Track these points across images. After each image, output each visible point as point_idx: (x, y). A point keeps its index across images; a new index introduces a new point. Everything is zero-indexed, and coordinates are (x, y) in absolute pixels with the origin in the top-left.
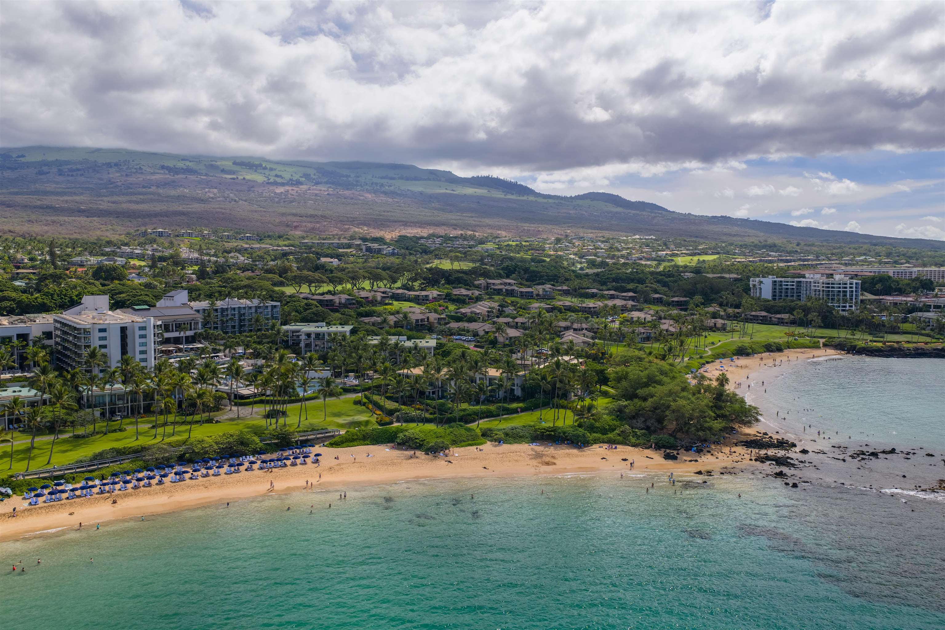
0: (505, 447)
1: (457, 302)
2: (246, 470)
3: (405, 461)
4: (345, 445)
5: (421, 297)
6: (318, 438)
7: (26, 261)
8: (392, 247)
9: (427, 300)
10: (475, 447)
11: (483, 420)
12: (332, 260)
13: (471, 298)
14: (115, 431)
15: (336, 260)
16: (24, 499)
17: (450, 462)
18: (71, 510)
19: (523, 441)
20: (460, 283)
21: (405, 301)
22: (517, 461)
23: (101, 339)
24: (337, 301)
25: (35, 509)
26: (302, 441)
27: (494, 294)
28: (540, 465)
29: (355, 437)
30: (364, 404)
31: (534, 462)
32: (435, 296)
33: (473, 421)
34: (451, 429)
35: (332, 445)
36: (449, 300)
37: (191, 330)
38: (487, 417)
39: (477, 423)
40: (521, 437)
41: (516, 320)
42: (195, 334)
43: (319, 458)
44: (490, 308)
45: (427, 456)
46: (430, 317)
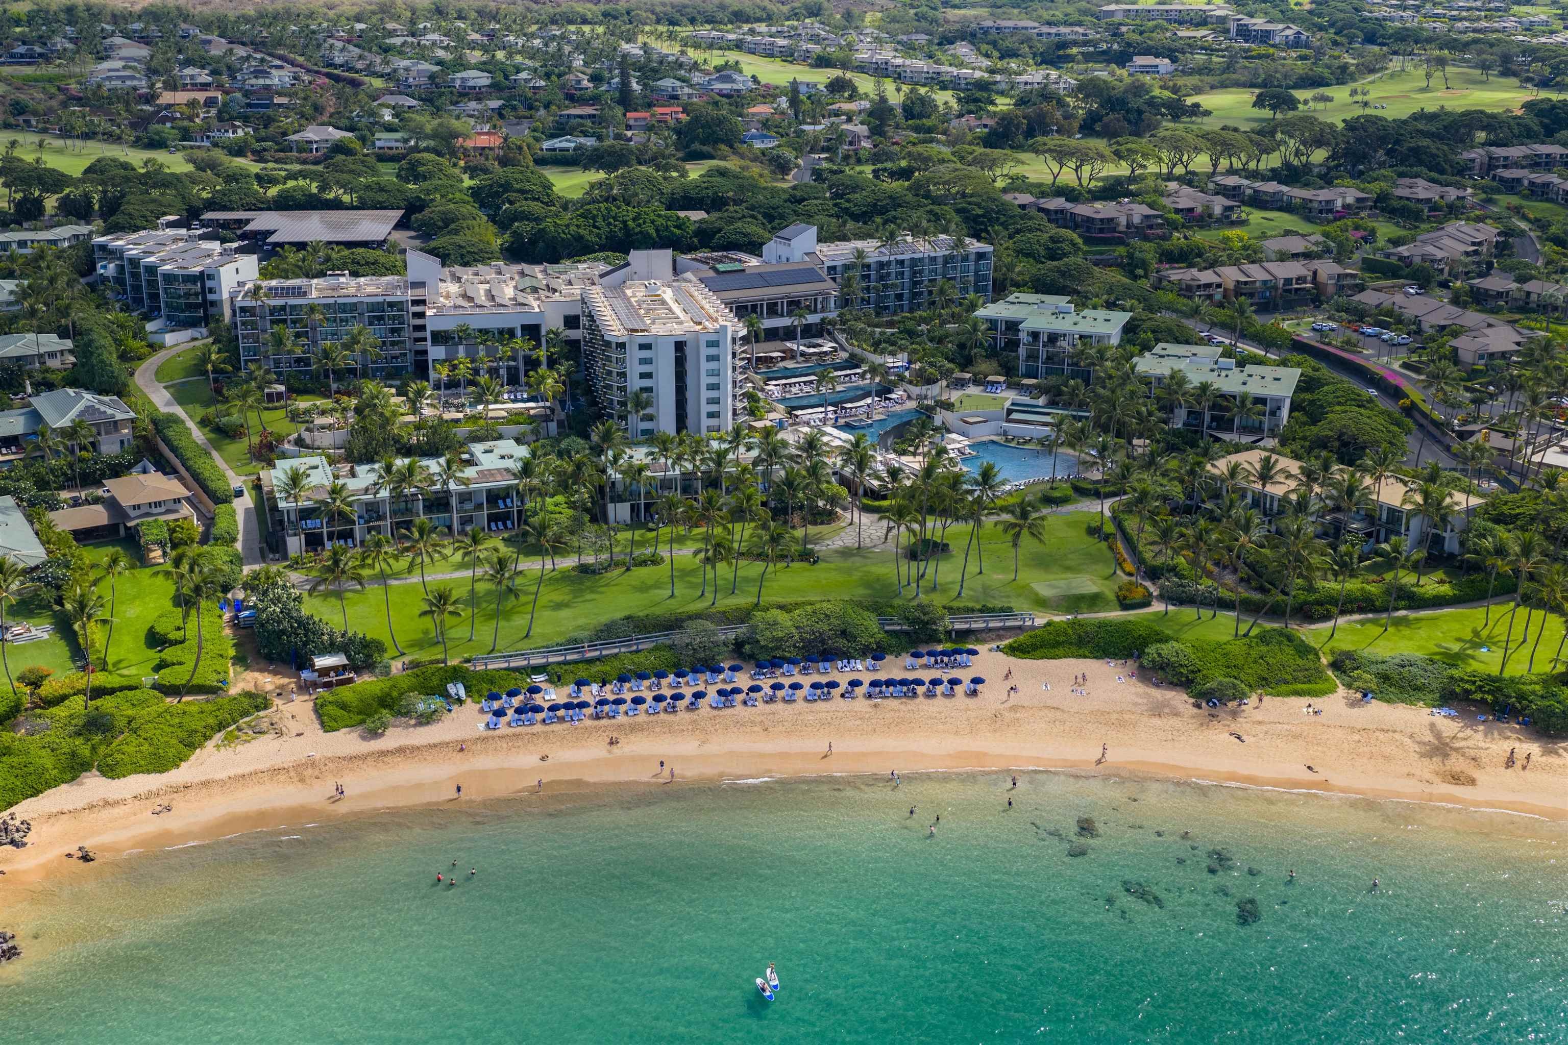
0: (1377, 709)
1: (1402, 216)
2: (842, 696)
3: (1145, 719)
4: (1037, 653)
5: (1316, 205)
6: (991, 630)
7: (585, 83)
8: (1296, 28)
9: (1330, 211)
10: (1306, 700)
11: (1348, 618)
12: (1157, 61)
13: (1434, 208)
14: (643, 563)
15: (1167, 61)
16: (482, 711)
17: (1239, 738)
18: (545, 750)
19: (1419, 699)
20: (1420, 163)
21: (1280, 209)
22: (1387, 758)
23: (643, 361)
24: (1123, 221)
25: (493, 738)
26: (958, 632)
27: (1499, 192)
28: (1437, 780)
29: (1062, 639)
30: (1107, 537)
31: (1427, 768)
32: (1350, 200)
33: (1326, 617)
34: (1264, 648)
35: (1015, 650)
36: (1383, 210)
37: (815, 311)
38: (1361, 610)
39: (1330, 624)
40: (1417, 689)
41: (1527, 287)
42: (823, 320)
43: (979, 687)
44: (1474, 244)
45: (1196, 710)
46: (1320, 271)
